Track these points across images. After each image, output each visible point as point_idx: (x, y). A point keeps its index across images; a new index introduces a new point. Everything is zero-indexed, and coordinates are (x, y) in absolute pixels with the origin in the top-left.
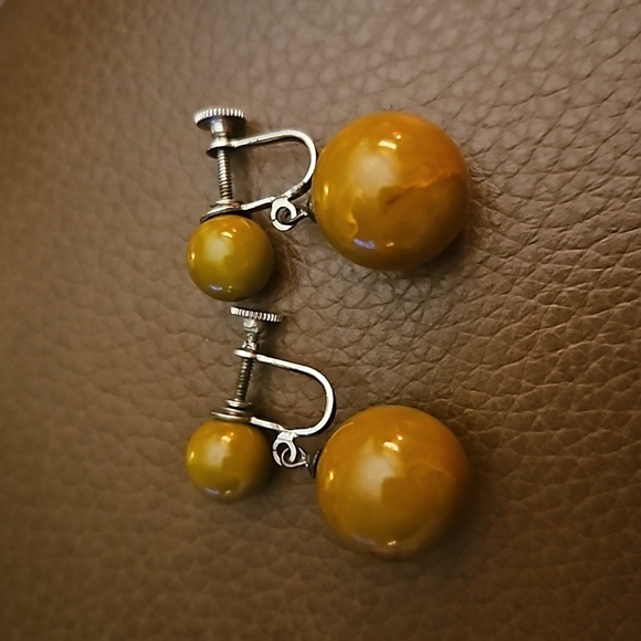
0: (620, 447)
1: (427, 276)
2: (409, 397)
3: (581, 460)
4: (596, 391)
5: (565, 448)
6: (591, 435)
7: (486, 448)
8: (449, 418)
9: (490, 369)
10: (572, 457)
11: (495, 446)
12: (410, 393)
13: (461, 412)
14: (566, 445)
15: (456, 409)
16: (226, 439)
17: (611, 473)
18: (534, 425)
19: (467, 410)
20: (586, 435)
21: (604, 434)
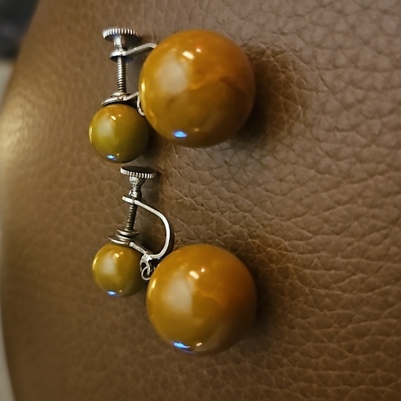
0: (374, 290)
1: (244, 148)
2: (232, 236)
3: (346, 295)
4: (356, 244)
5: (334, 286)
6: (353, 277)
7: (281, 278)
8: (257, 253)
9: (283, 221)
10: (340, 293)
11: (287, 278)
12: (233, 233)
13: (265, 250)
14: (335, 283)
15: (262, 247)
16: (117, 255)
17: (367, 309)
18: (313, 265)
19: (269, 249)
20: (349, 277)
21: (362, 278)
